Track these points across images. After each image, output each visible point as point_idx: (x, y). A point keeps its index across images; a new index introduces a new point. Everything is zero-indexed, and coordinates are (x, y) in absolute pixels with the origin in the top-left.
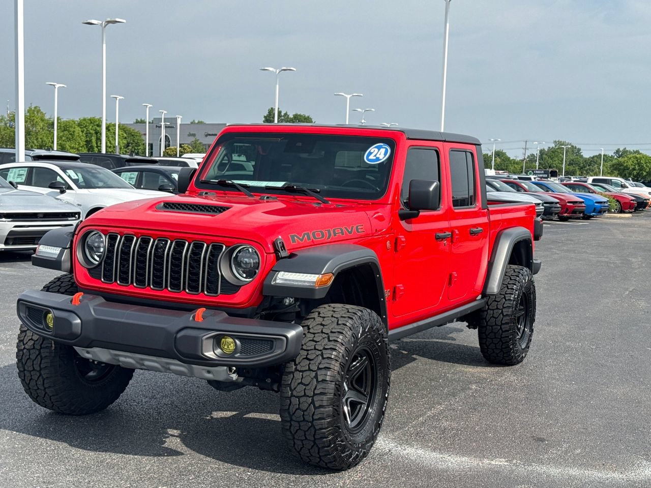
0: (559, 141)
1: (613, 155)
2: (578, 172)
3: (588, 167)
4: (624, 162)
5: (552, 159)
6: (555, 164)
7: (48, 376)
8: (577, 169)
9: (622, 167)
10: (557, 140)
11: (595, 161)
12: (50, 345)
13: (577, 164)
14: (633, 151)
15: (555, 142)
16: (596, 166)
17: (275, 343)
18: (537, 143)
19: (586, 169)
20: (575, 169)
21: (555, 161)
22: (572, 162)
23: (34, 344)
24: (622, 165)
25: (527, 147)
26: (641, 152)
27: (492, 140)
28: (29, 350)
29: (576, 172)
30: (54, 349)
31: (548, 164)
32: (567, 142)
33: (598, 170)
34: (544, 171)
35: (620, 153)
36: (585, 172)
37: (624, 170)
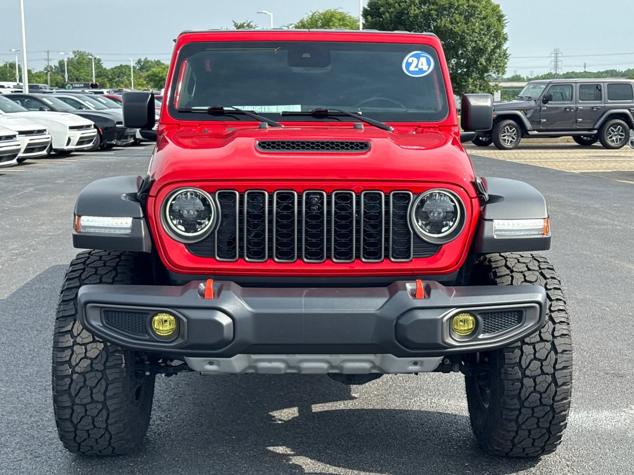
0: (78, 51)
1: (135, 65)
2: (108, 85)
3: (117, 79)
4: (159, 73)
5: (78, 71)
6: (82, 77)
7: (117, 406)
8: (106, 82)
9: (157, 78)
10: (76, 50)
11: (124, 72)
12: (119, 362)
13: (105, 75)
14: (155, 61)
15: (74, 52)
16: (125, 77)
17: (524, 313)
18: (63, 53)
19: (115, 81)
20: (104, 82)
21: (82, 73)
22: (99, 74)
23: (92, 363)
24: (157, 76)
25: (50, 58)
26: (162, 62)
27: (13, 50)
28: (83, 374)
29: (106, 84)
30: (125, 367)
31: (75, 76)
32: (87, 52)
33: (127, 81)
34: (84, 84)
35: (142, 64)
36: (114, 84)
37: (160, 81)
